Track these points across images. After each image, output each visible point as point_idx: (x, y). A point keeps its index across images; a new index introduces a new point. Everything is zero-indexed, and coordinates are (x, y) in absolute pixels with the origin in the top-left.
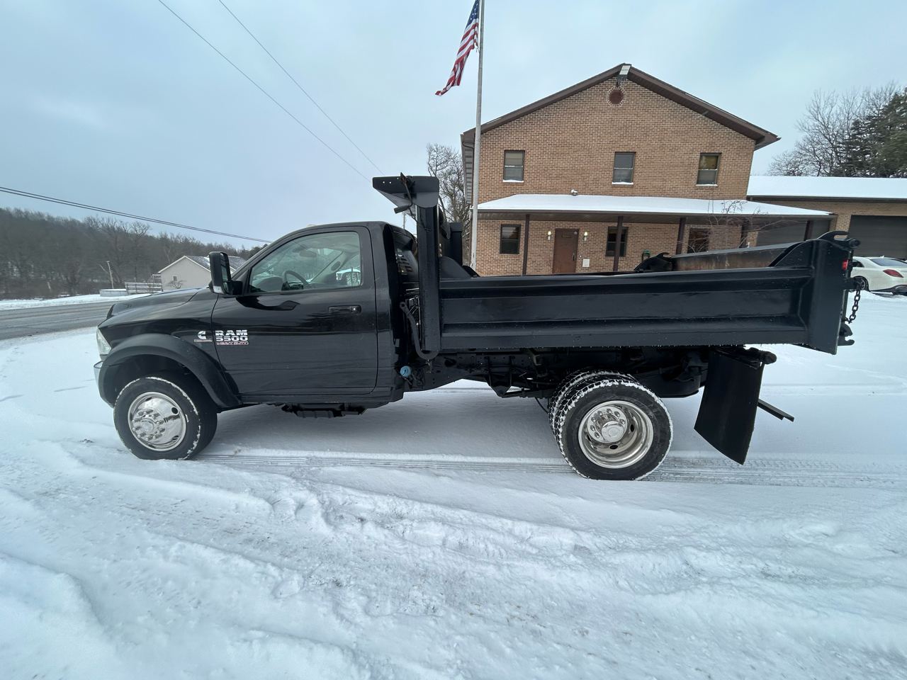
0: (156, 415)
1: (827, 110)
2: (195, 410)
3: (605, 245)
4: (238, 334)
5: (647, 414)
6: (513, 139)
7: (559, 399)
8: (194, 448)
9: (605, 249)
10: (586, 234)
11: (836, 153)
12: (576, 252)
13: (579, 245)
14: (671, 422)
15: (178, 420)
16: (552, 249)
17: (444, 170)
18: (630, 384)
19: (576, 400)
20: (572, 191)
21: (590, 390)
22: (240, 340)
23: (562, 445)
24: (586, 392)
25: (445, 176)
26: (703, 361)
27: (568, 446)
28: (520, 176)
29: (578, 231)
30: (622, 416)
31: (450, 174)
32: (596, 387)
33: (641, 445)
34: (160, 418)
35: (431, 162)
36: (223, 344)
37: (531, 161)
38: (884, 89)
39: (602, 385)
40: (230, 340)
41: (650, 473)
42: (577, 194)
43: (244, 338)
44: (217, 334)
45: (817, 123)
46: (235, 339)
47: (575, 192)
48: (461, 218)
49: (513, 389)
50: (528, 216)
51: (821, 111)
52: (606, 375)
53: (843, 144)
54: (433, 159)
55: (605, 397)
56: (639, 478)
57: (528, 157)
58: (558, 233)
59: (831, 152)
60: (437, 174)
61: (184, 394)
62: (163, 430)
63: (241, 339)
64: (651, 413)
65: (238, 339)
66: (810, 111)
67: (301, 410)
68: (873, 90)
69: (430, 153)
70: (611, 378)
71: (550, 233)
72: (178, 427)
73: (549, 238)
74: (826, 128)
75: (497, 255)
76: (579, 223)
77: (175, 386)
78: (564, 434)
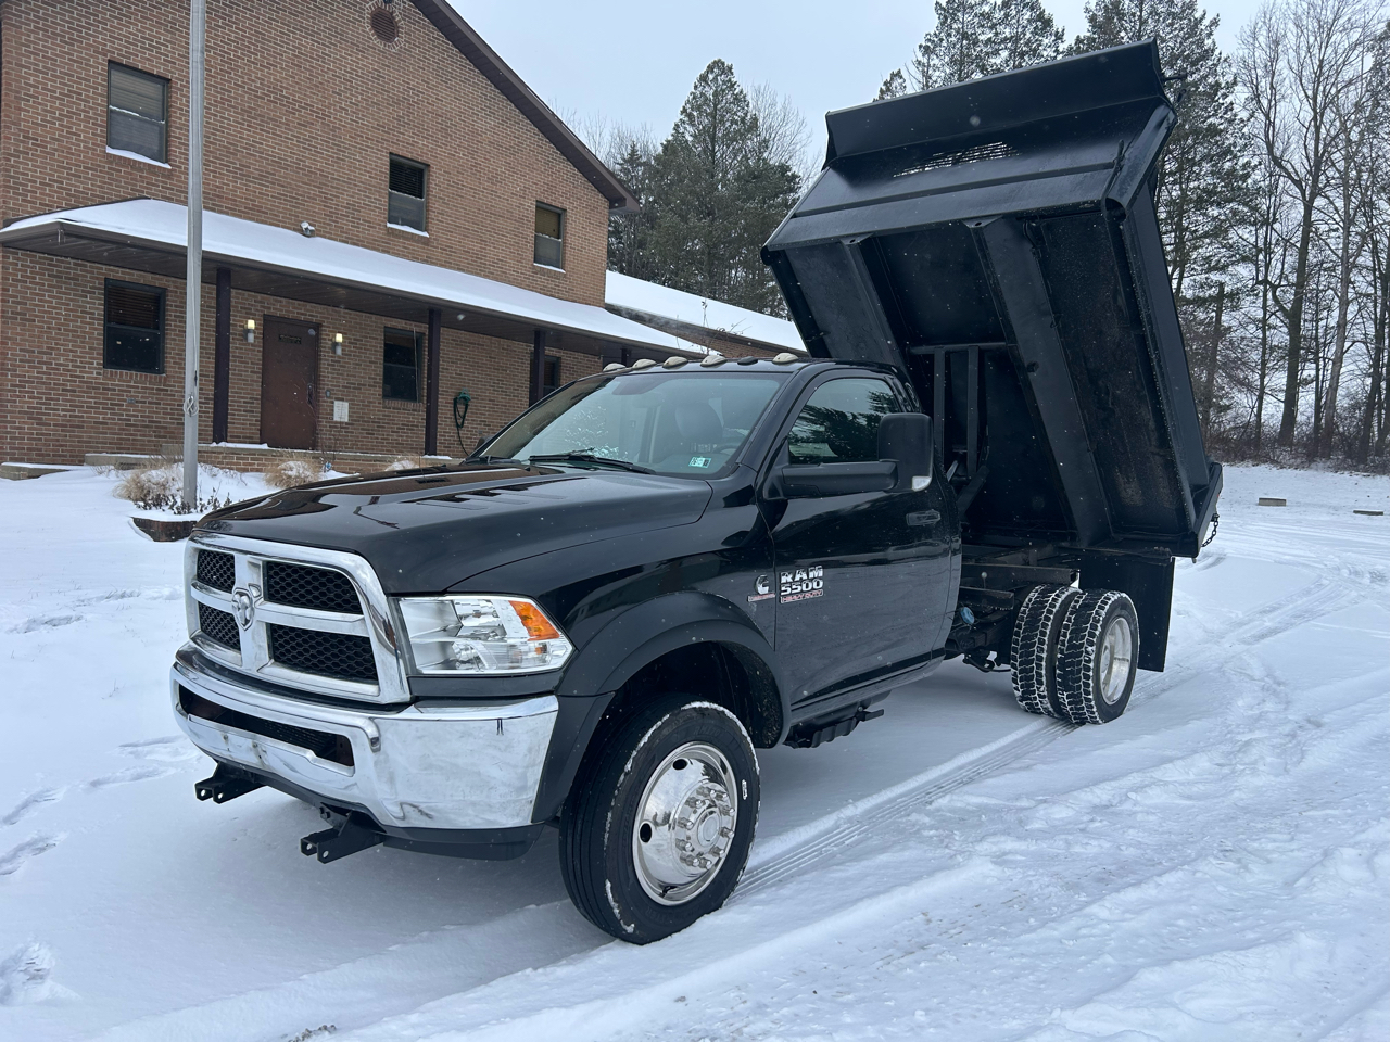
3: (380, 371)
4: (811, 576)
6: (130, 35)
7: (1048, 632)
9: (379, 379)
10: (339, 338)
12: (316, 380)
13: (323, 364)
16: (258, 368)
19: (1101, 622)
20: (305, 225)
21: (1108, 607)
22: (813, 589)
23: (1092, 684)
24: (1106, 610)
27: (1096, 685)
29: (318, 327)
36: (792, 600)
39: (1113, 599)
40: (800, 589)
42: (311, 234)
43: (818, 584)
44: (784, 579)
46: (807, 586)
47: (311, 228)
55: (1115, 614)
57: (179, 100)
58: (271, 326)
63: (815, 585)
65: (811, 587)
71: (252, 324)
73: (251, 337)
75: (94, 369)
76: (320, 308)
77: (731, 714)
78: (1095, 670)
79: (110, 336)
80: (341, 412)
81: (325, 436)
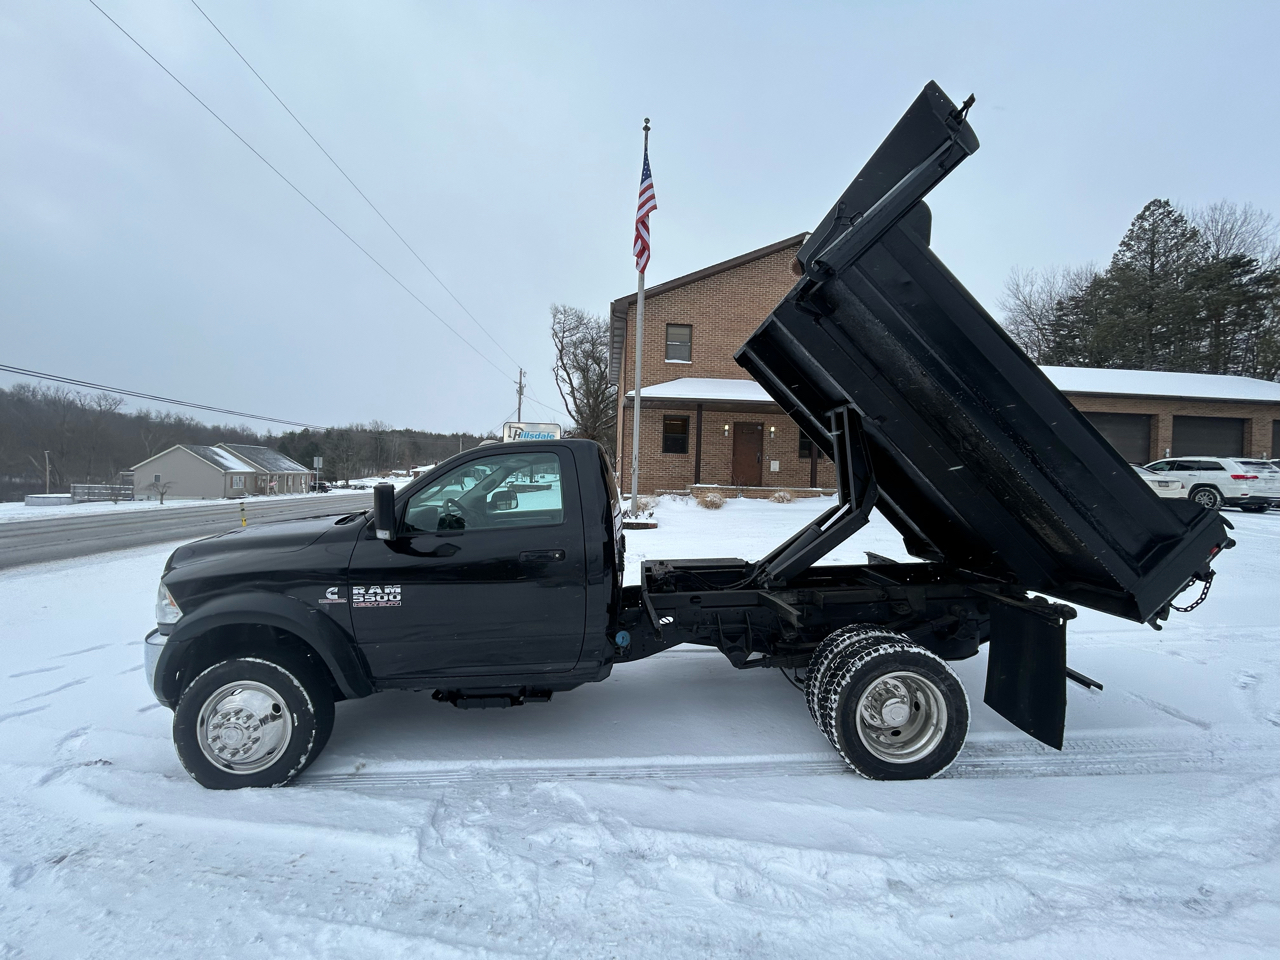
0: (249, 717)
1: (1028, 289)
2: (310, 706)
3: (797, 444)
4: (387, 591)
5: (938, 687)
6: (676, 309)
7: (822, 670)
8: (300, 766)
9: (797, 448)
10: (773, 429)
11: (1044, 335)
12: (762, 451)
13: (765, 443)
14: (967, 698)
15: (279, 722)
16: (731, 447)
17: (574, 338)
18: (915, 650)
19: (852, 673)
21: (868, 659)
22: (389, 600)
23: (836, 734)
24: (863, 662)
25: (575, 345)
26: (982, 612)
27: (844, 736)
28: (687, 354)
29: (762, 425)
30: (903, 691)
31: (581, 343)
32: (874, 655)
33: (933, 728)
34: (254, 722)
35: (557, 327)
36: (363, 605)
37: (701, 338)
38: (1084, 270)
39: (882, 652)
40: (373, 599)
41: (948, 767)
43: (395, 597)
44: (355, 591)
45: (1017, 302)
46: (382, 598)
48: (596, 399)
49: (755, 656)
50: (700, 405)
51: (1021, 289)
52: (885, 638)
53: (1049, 325)
54: (559, 323)
55: (887, 668)
56: (934, 776)
57: (696, 333)
58: (737, 427)
59: (1037, 334)
60: (565, 342)
61: (296, 682)
62: (256, 740)
63: (391, 598)
64: (942, 687)
65: (386, 598)
66: (1009, 289)
67: (462, 697)
68: (1074, 269)
69: (555, 316)
70: (891, 641)
71: (727, 427)
72: (279, 734)
73: (726, 433)
74: (1029, 308)
75: (659, 454)
76: (763, 415)
77: (283, 670)
78: (839, 720)
79: (666, 440)
80: (775, 466)
81: (765, 477)
